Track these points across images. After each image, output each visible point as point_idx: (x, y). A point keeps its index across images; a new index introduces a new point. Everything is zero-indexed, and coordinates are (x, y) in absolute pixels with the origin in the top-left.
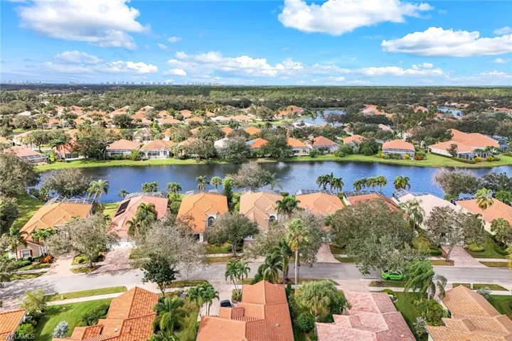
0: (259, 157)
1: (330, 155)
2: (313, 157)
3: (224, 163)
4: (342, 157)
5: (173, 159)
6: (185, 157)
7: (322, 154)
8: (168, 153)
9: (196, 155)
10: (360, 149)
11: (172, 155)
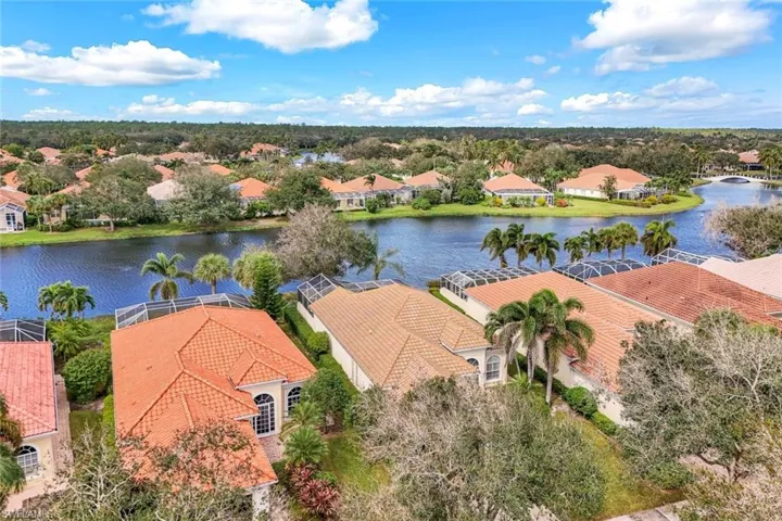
0: (261, 217)
1: (400, 207)
2: (373, 211)
3: (178, 233)
4: (427, 208)
5: (33, 231)
6: (72, 224)
7: (387, 206)
8: (19, 218)
9: (103, 218)
10: (453, 195)
11: (30, 223)
